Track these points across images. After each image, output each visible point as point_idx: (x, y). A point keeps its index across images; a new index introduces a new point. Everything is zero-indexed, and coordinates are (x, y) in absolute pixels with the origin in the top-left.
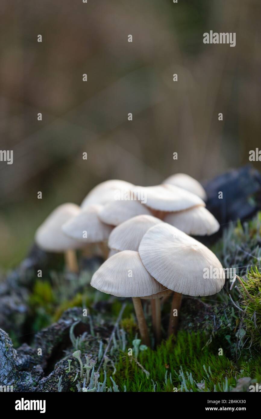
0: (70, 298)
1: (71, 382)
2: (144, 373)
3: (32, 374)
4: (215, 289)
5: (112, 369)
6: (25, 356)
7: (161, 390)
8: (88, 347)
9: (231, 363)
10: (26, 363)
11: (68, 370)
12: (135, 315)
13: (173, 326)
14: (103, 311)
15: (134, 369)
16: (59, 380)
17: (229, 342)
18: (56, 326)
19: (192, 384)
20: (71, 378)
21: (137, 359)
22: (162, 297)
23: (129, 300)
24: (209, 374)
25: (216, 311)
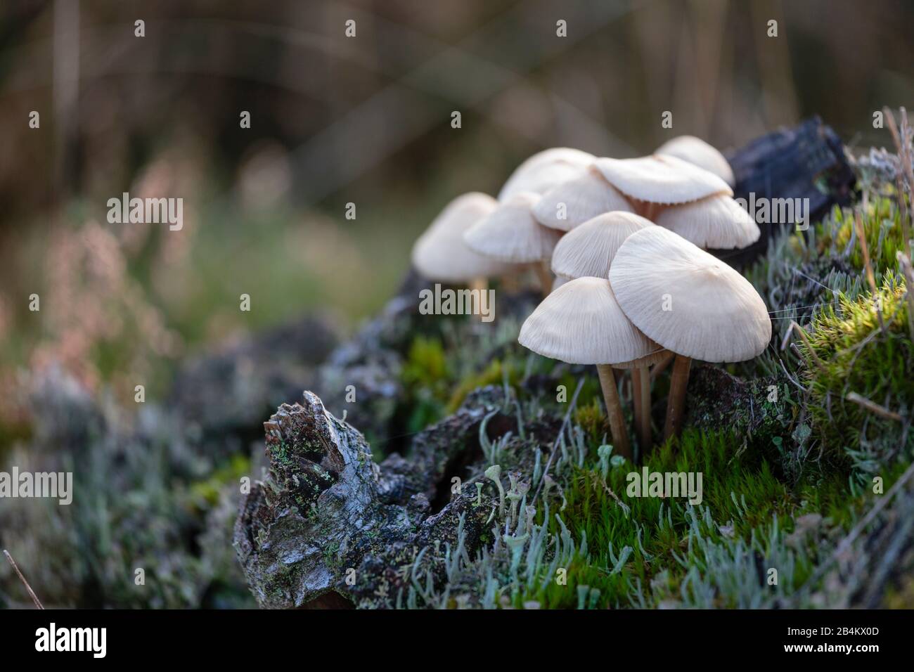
0: (479, 369)
1: (483, 524)
2: (620, 508)
3: (408, 509)
4: (753, 348)
5: (559, 500)
6: (395, 476)
7: (650, 539)
8: (513, 459)
9: (784, 489)
10: (397, 490)
11: (476, 501)
12: (602, 400)
13: (673, 419)
14: (542, 393)
15: (601, 501)
16: (459, 521)
17: (780, 449)
18: (454, 421)
19: (709, 527)
20: (483, 516)
21: (605, 482)
22: (653, 365)
23: (590, 370)
24: (743, 509)
25: (755, 391)
